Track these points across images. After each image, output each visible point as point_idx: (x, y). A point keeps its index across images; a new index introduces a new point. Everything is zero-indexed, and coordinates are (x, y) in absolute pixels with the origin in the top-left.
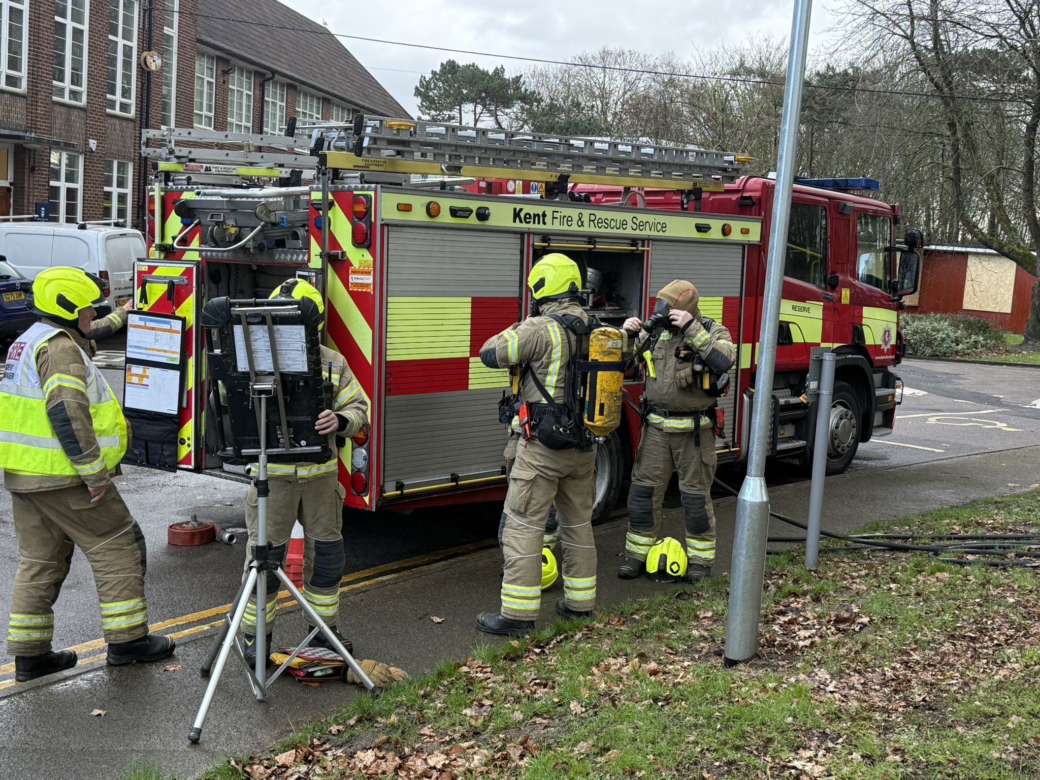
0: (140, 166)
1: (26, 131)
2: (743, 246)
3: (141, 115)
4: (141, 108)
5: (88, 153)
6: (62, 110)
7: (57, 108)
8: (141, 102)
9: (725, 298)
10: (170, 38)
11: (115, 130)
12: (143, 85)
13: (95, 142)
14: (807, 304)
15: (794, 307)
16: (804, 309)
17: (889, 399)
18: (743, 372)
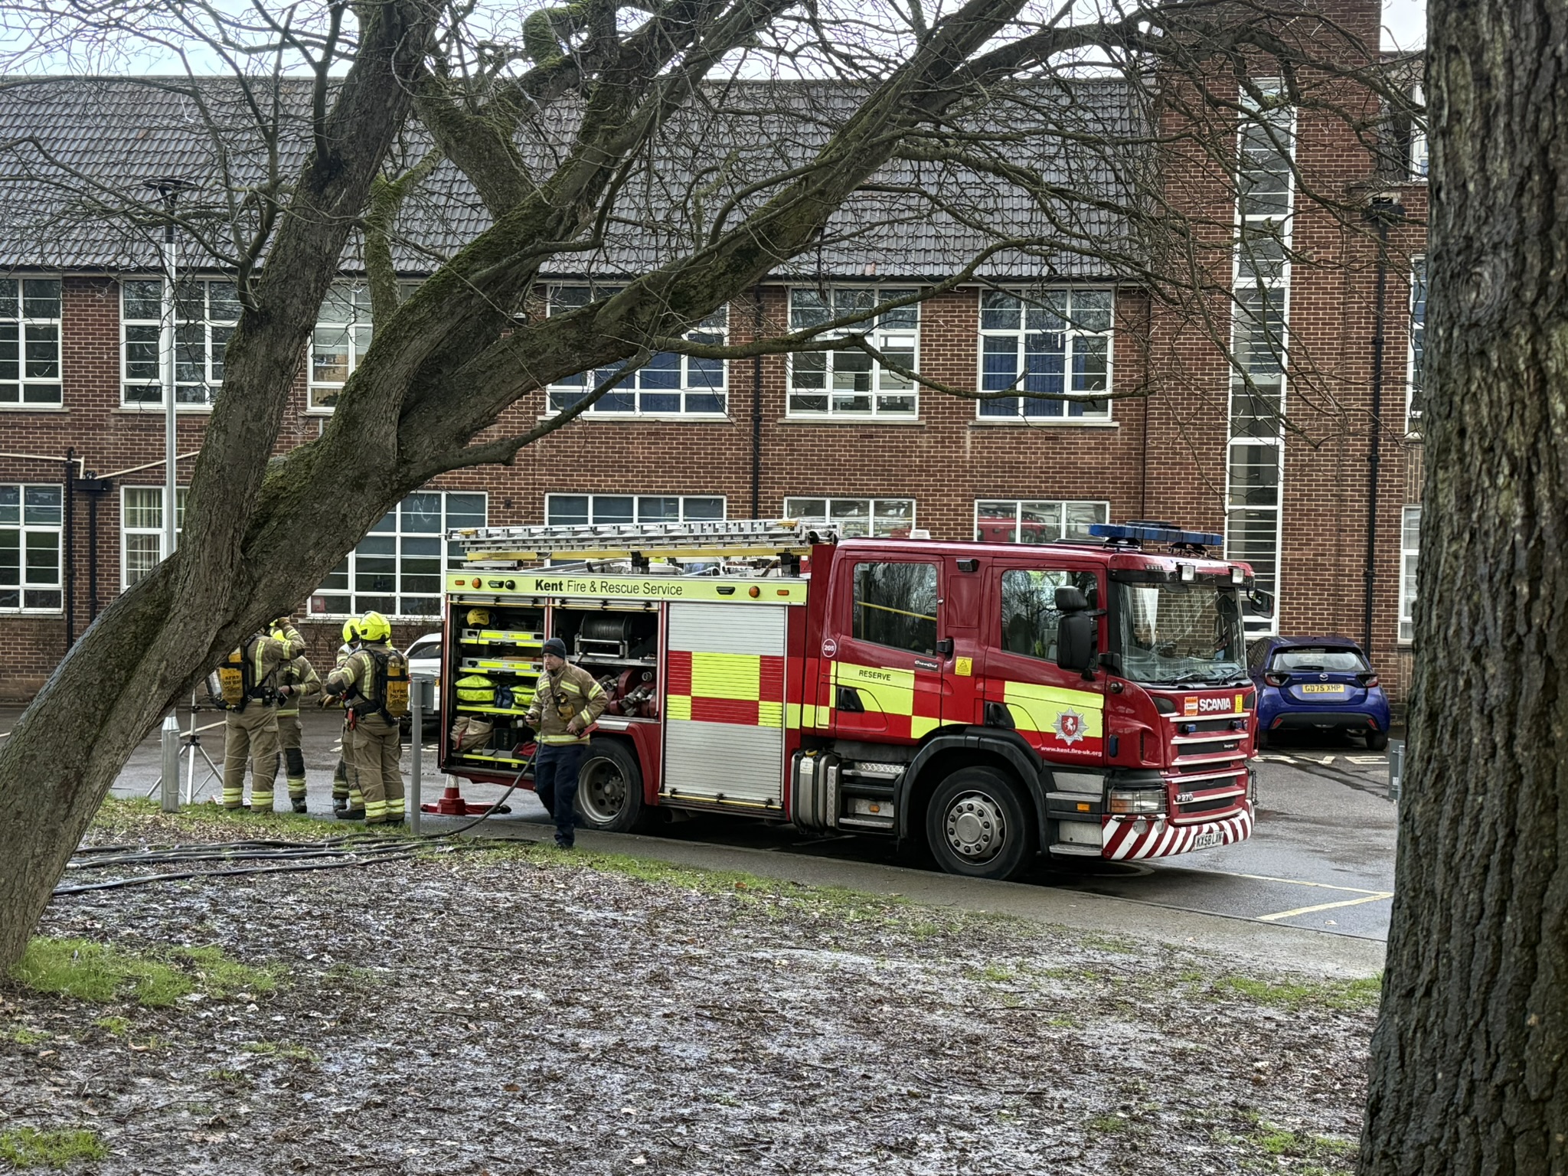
2: (785, 607)
9: (761, 657)
14: (884, 671)
15: (861, 672)
16: (880, 675)
17: (1080, 807)
18: (789, 731)
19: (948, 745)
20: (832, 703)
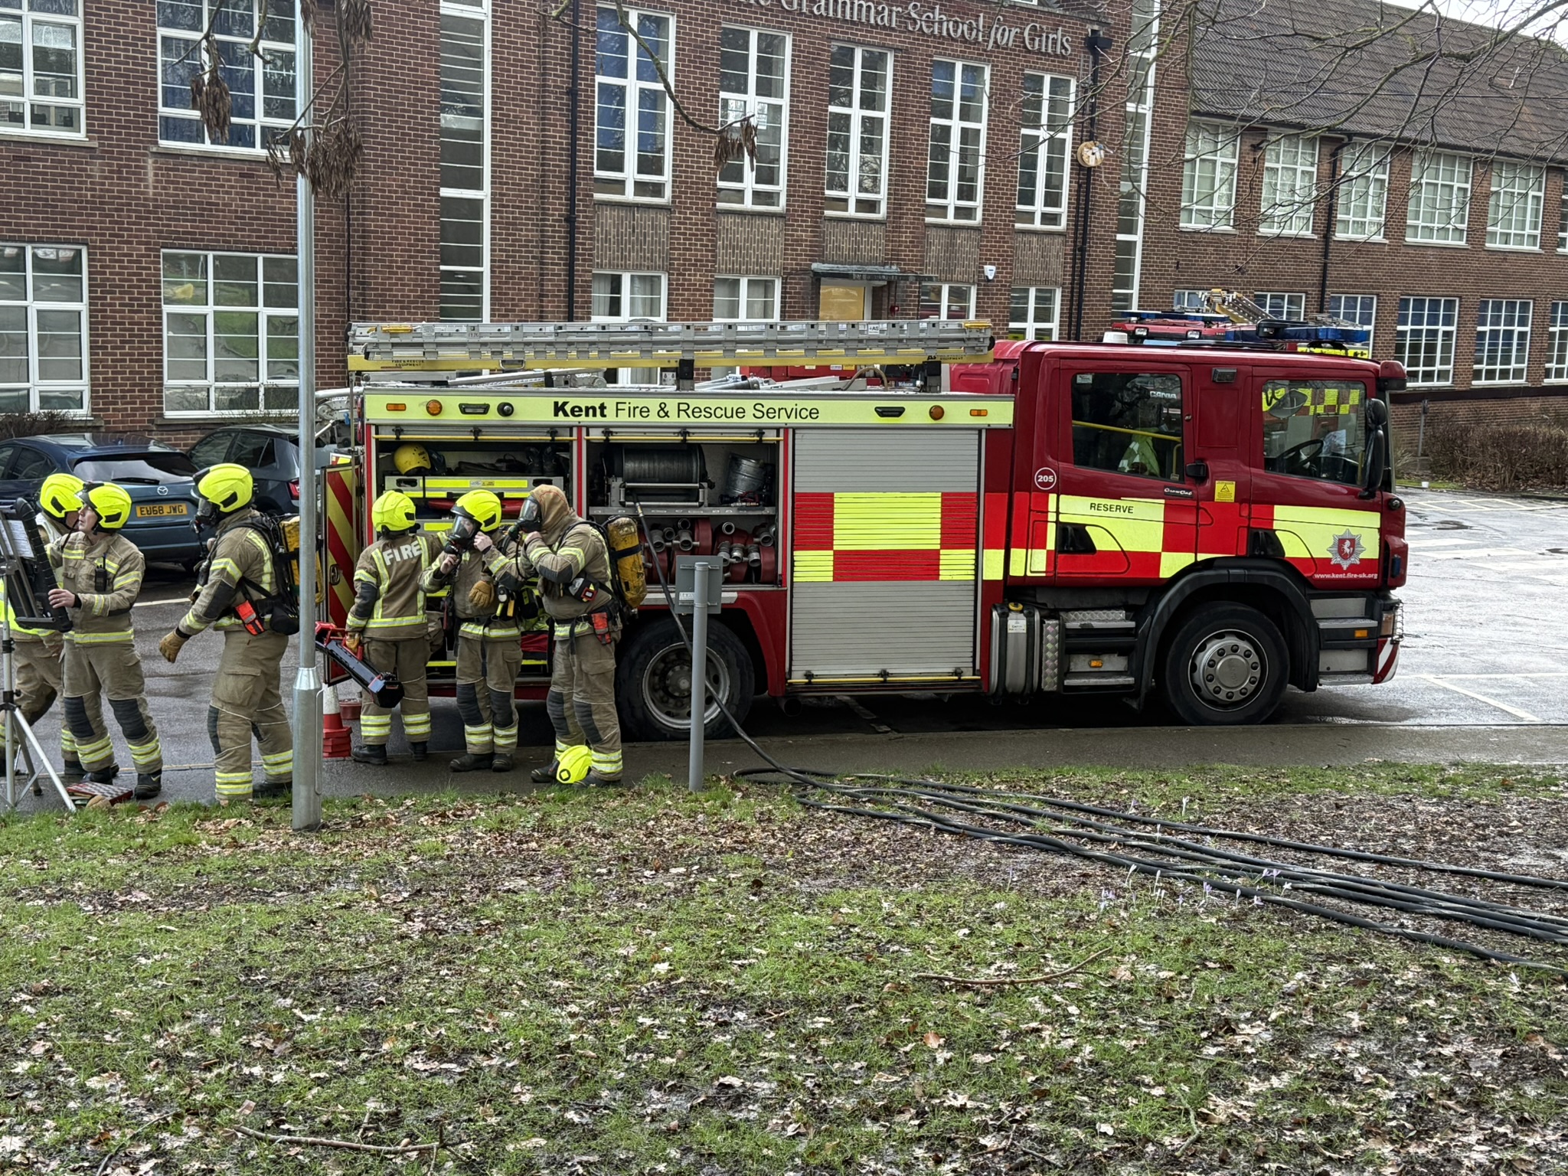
0: (1072, 292)
1: (884, 265)
2: (980, 431)
3: (1076, 225)
4: (1077, 216)
5: (984, 283)
6: (943, 233)
7: (932, 232)
8: (1077, 208)
9: (944, 494)
10: (1139, 118)
11: (1030, 249)
12: (1080, 186)
13: (993, 268)
14: (1124, 502)
15: (1092, 506)
16: (1118, 508)
17: (1358, 634)
18: (988, 584)
19: (1206, 583)
20: (1051, 545)
